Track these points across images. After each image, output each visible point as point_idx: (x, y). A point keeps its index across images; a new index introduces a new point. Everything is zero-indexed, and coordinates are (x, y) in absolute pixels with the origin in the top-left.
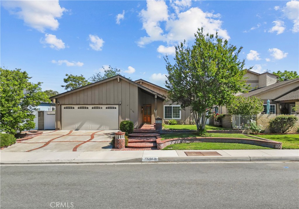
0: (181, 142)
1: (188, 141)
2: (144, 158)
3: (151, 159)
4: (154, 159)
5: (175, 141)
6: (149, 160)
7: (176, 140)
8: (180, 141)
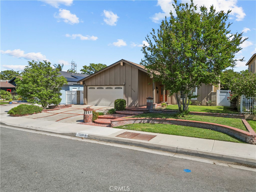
0: (148, 122)
1: (156, 121)
2: (77, 133)
3: (83, 135)
4: (84, 135)
5: (140, 121)
6: (81, 135)
7: (142, 120)
8: (146, 121)
